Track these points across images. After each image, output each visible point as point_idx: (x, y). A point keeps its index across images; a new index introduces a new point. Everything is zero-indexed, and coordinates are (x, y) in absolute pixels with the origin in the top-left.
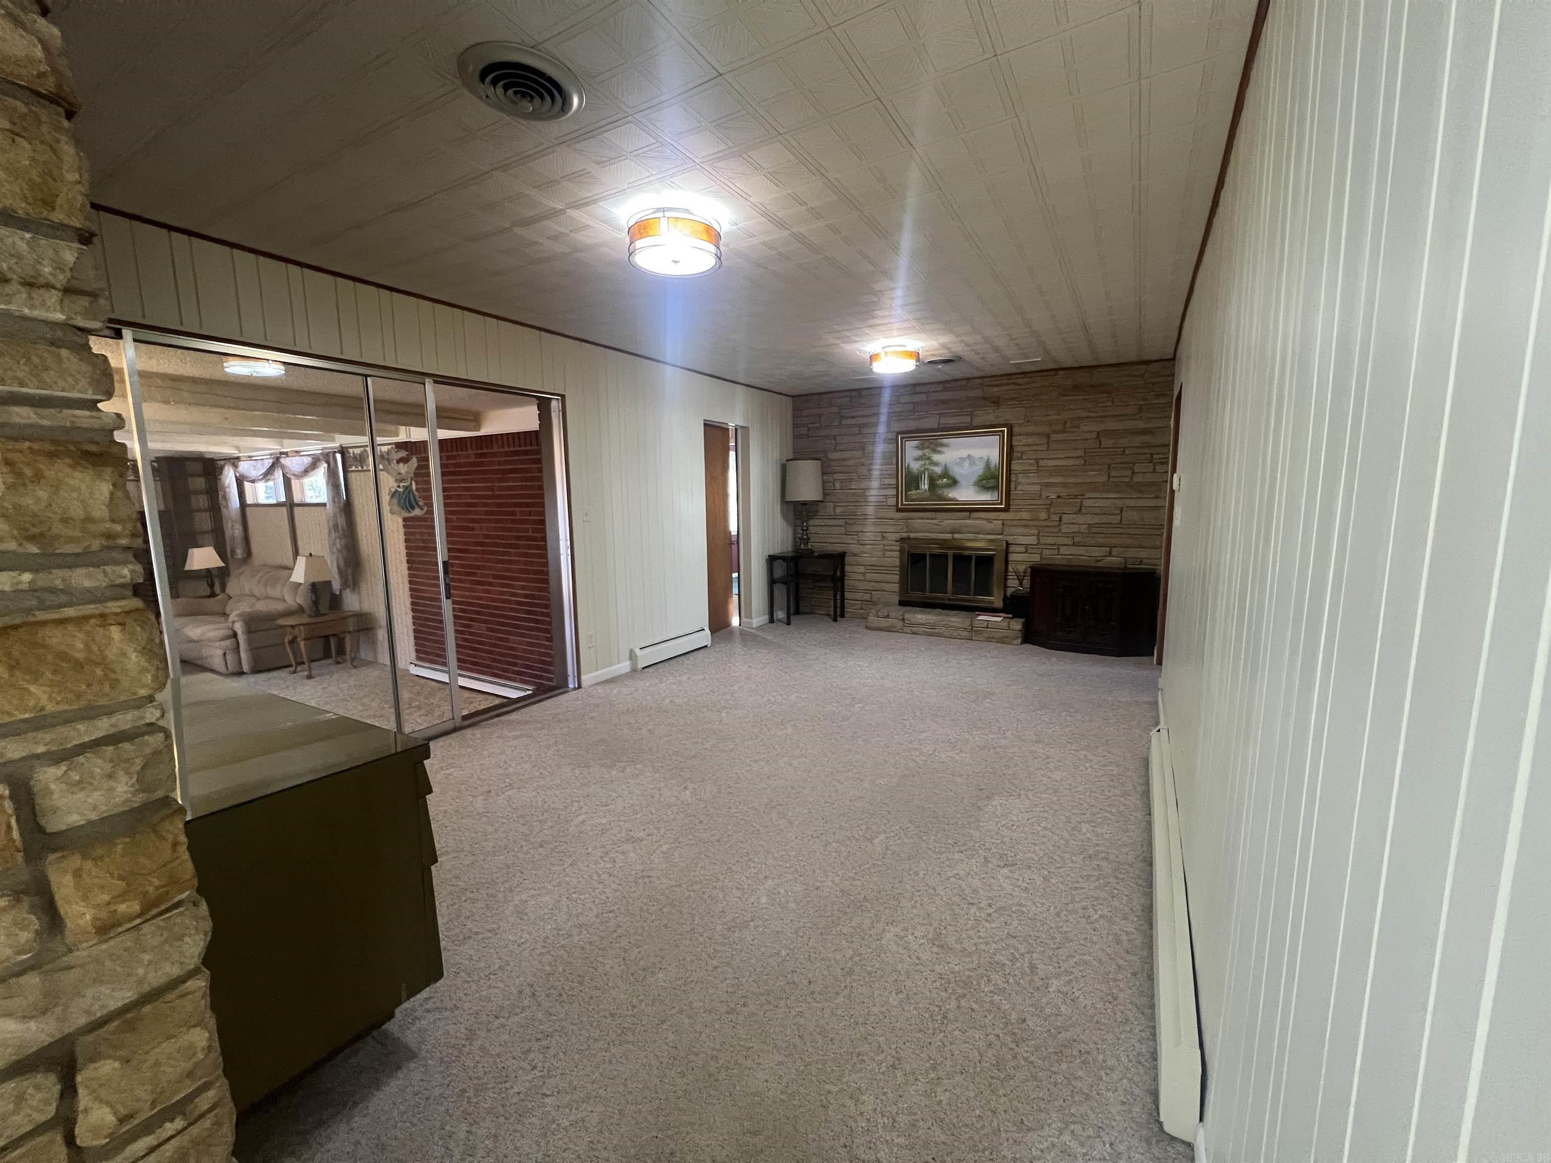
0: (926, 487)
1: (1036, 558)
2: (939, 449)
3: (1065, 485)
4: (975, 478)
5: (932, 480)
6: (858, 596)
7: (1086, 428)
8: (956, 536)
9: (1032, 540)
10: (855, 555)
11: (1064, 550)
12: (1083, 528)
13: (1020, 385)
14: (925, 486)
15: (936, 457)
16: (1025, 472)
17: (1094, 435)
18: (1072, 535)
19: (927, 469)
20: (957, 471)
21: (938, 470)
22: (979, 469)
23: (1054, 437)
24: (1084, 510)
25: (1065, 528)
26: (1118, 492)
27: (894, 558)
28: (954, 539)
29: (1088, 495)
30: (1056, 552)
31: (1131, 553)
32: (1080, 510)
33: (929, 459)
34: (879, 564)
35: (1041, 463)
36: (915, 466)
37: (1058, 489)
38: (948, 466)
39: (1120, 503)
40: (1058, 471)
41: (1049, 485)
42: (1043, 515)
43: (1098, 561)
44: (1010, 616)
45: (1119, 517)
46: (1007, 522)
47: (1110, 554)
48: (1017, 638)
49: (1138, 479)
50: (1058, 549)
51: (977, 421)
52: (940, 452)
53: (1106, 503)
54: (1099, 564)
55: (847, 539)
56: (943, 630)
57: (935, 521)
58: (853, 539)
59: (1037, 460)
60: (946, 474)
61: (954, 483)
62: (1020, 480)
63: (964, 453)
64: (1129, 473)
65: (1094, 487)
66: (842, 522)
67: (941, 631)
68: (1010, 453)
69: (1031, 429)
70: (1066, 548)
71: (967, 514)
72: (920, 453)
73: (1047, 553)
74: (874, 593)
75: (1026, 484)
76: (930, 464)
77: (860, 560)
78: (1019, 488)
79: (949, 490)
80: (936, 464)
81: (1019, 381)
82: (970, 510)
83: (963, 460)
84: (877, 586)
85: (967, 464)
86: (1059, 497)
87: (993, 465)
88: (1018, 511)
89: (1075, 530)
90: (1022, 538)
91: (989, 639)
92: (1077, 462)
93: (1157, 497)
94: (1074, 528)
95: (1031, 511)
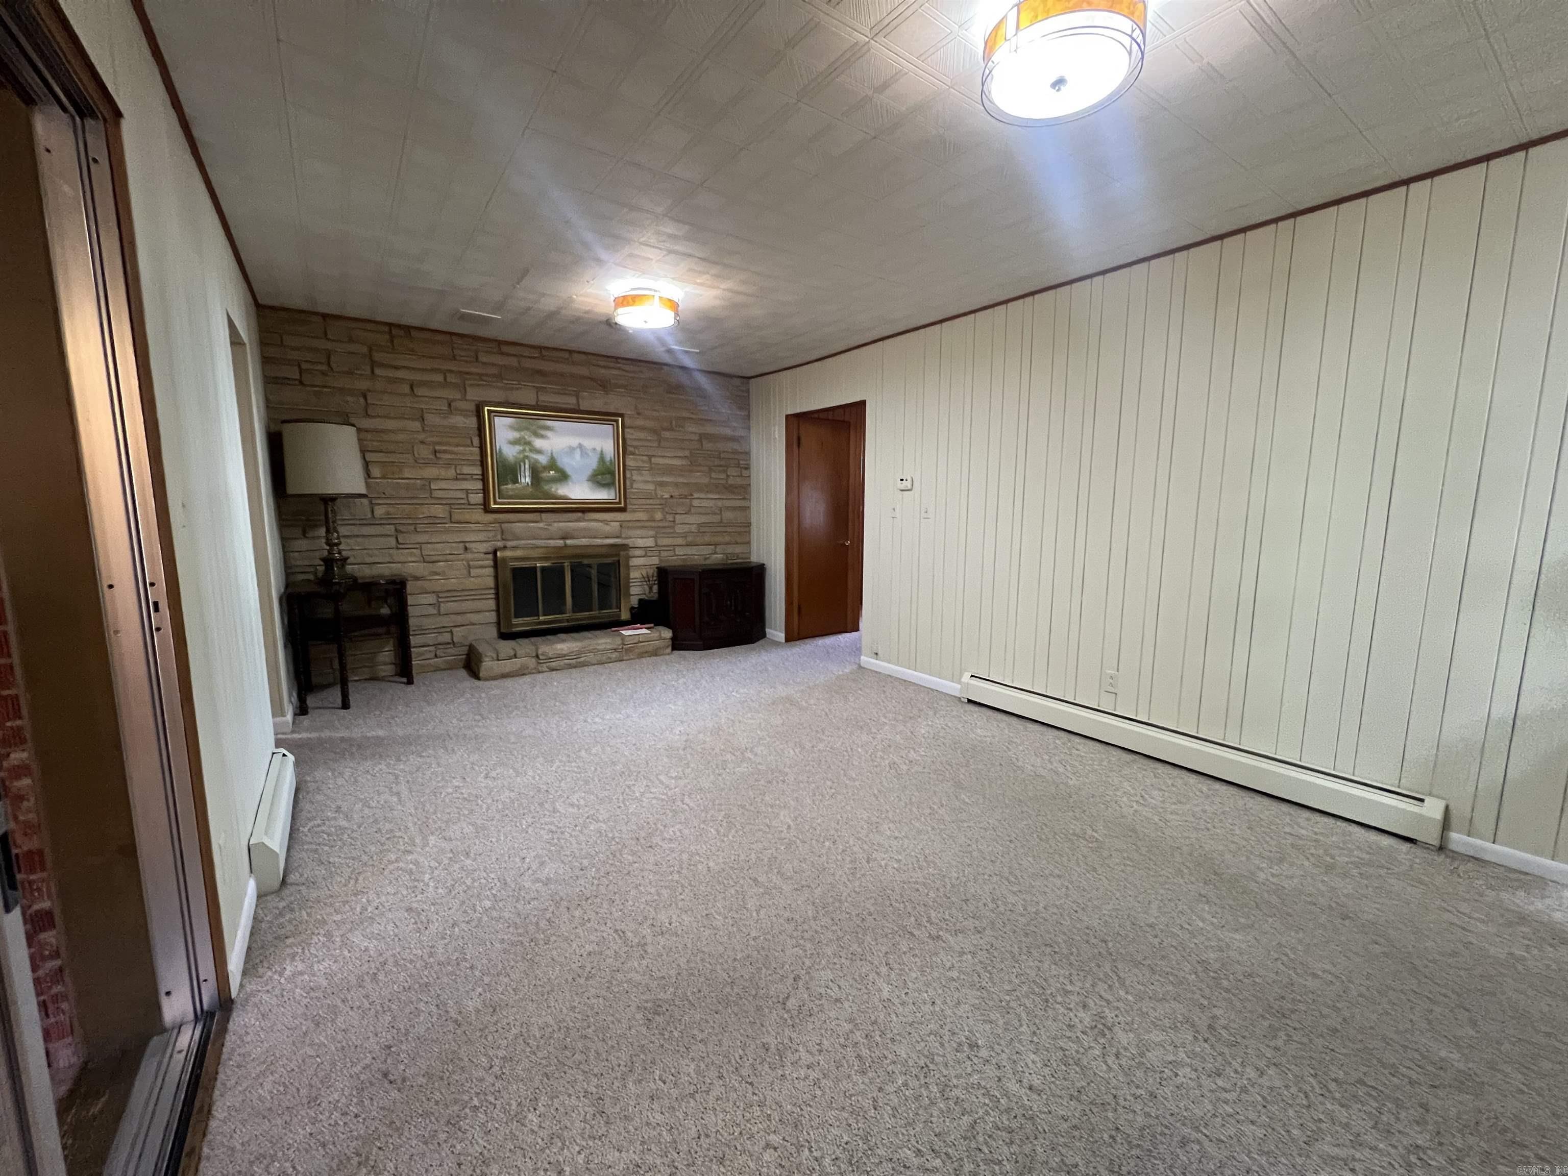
0: (528, 480)
1: (655, 561)
2: (543, 432)
3: (676, 485)
4: (589, 472)
5: (535, 472)
6: (430, 638)
7: (690, 429)
8: (569, 542)
9: (650, 542)
10: (417, 578)
11: (680, 551)
12: (694, 528)
13: (627, 371)
14: (526, 479)
15: (538, 443)
16: (638, 469)
17: (697, 437)
18: (684, 535)
19: (527, 457)
20: (566, 463)
21: (543, 460)
22: (593, 463)
23: (667, 434)
24: (693, 510)
25: (679, 529)
26: (719, 493)
27: (485, 577)
28: (566, 546)
29: (696, 495)
30: (671, 553)
31: (730, 549)
32: (690, 510)
33: (529, 443)
34: (461, 588)
35: (653, 460)
36: (510, 452)
37: (670, 489)
38: (555, 455)
39: (720, 503)
40: (669, 470)
41: (662, 484)
42: (659, 516)
43: (706, 559)
44: (652, 625)
45: (719, 517)
46: (624, 524)
47: (715, 553)
48: (668, 647)
49: (731, 481)
50: (674, 550)
51: (584, 405)
52: (542, 437)
53: (710, 504)
54: (708, 562)
55: (399, 555)
56: (591, 657)
57: (541, 525)
58: (412, 554)
59: (650, 457)
60: (553, 464)
61: (563, 477)
62: (634, 478)
63: (574, 441)
64: (723, 476)
65: (700, 488)
66: (390, 530)
67: (588, 659)
68: (624, 447)
69: (640, 422)
70: (680, 548)
71: (580, 514)
72: (516, 435)
73: (664, 554)
74: (454, 630)
75: (641, 482)
76: (531, 450)
77: (426, 584)
78: (635, 486)
79: (558, 486)
80: (539, 452)
81: (627, 368)
82: (584, 509)
83: (572, 450)
84: (459, 619)
85: (578, 454)
86: (672, 496)
87: (608, 459)
88: (634, 511)
89: (686, 530)
90: (641, 540)
91: (641, 656)
92: (684, 462)
93: (744, 499)
94: (686, 528)
95: (646, 510)
